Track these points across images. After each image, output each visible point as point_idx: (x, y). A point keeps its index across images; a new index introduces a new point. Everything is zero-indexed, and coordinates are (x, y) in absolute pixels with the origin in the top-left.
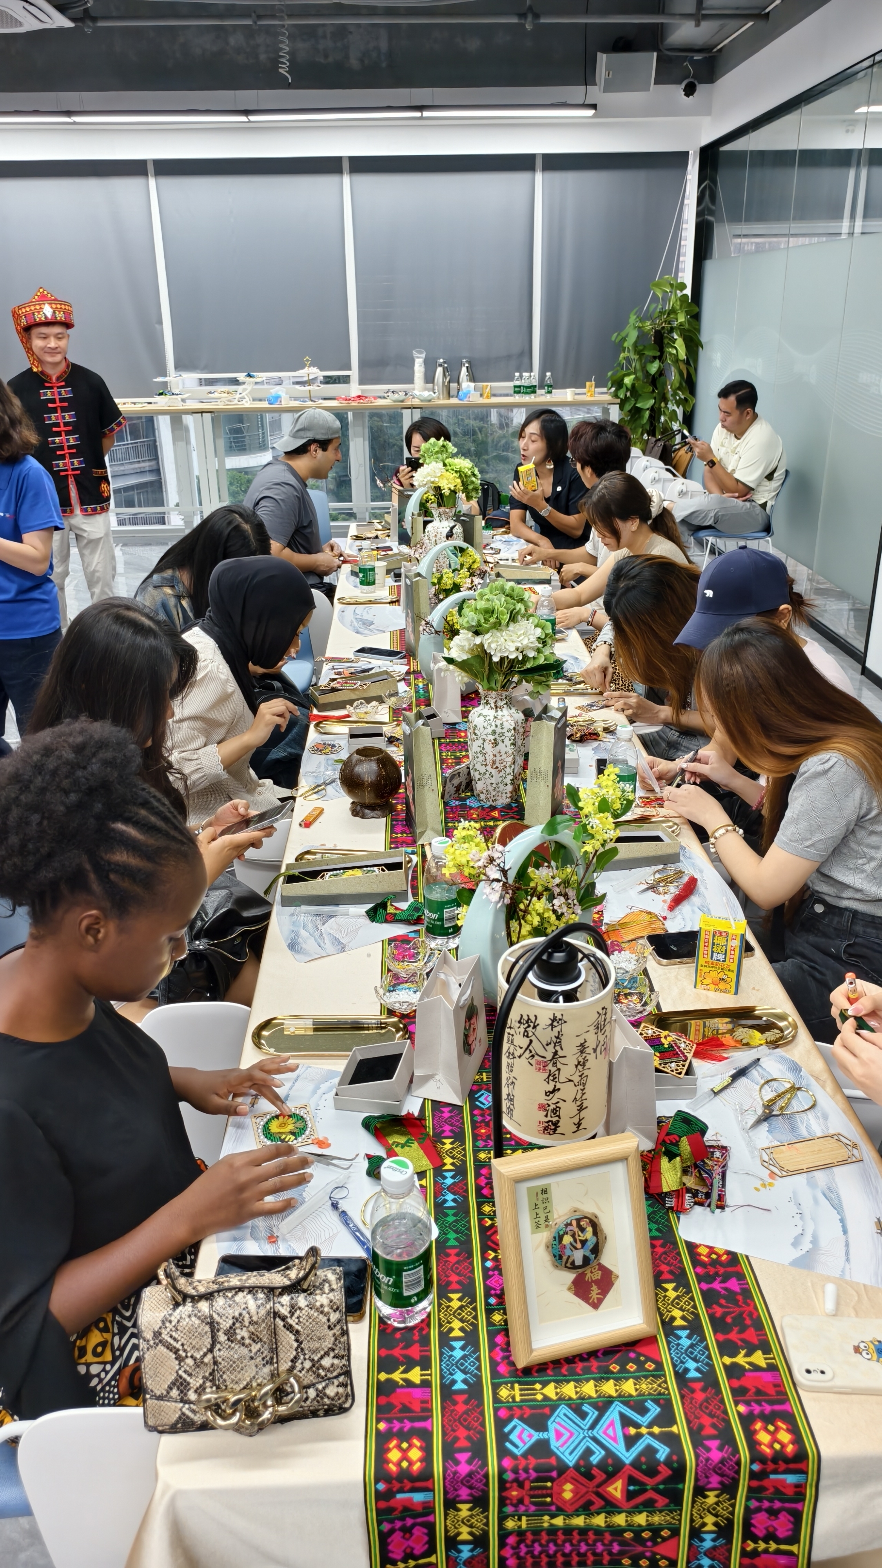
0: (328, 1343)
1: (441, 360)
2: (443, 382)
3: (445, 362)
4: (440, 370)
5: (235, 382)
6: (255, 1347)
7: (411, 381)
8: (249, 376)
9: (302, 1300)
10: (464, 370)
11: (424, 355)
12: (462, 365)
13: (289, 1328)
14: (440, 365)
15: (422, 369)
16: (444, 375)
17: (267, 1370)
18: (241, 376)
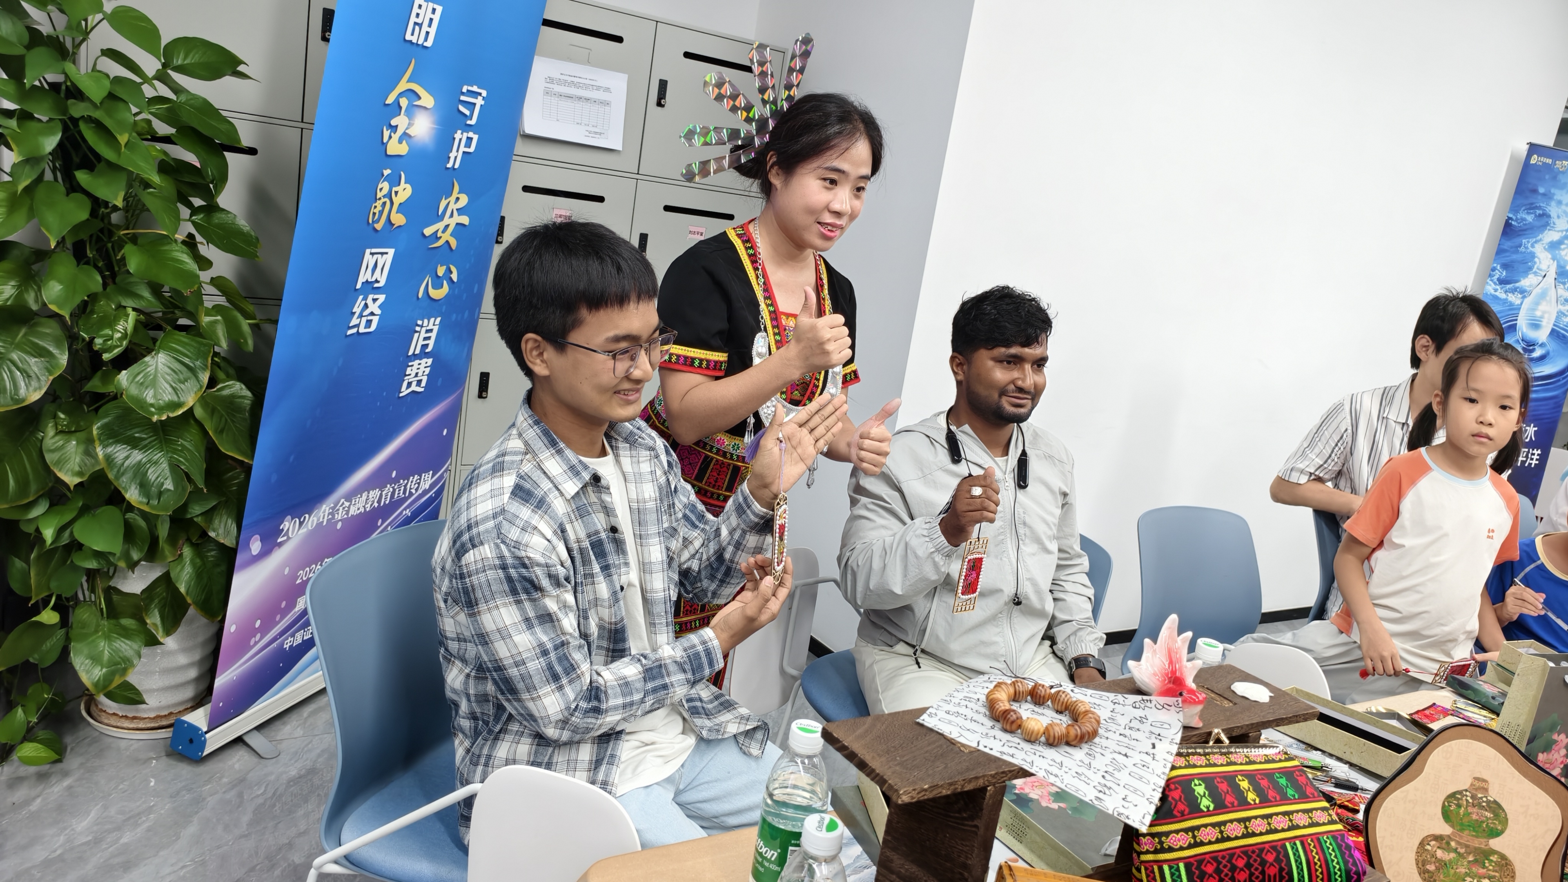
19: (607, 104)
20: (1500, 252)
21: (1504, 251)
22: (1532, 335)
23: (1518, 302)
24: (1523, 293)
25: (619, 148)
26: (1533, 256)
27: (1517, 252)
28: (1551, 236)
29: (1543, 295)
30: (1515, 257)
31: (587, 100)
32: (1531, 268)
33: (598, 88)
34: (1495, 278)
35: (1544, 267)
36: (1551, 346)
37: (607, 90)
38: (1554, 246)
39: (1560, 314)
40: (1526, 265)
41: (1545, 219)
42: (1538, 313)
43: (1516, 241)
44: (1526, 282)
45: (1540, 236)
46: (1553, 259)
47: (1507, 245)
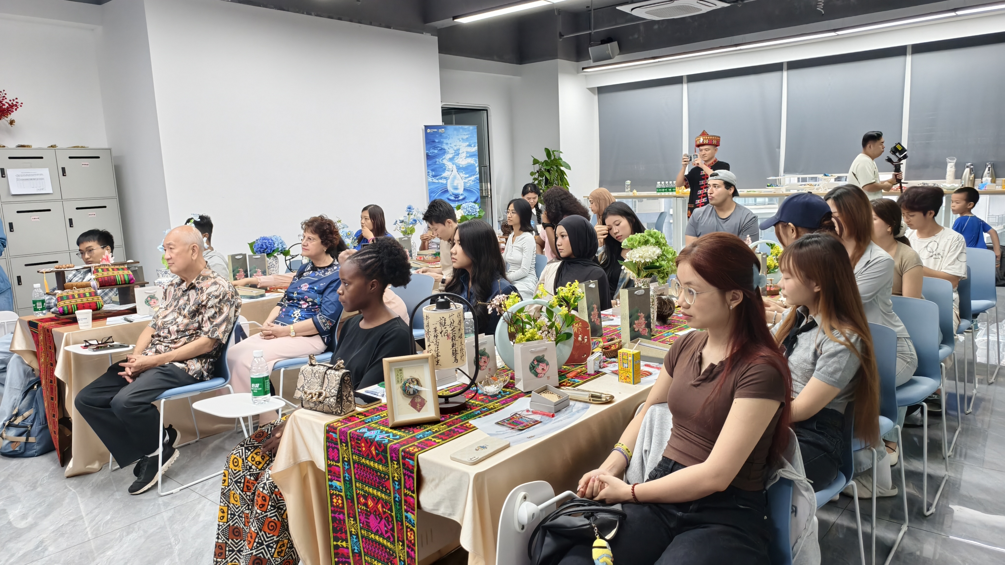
0: (334, 385)
1: (969, 164)
2: (969, 178)
3: (972, 165)
4: (967, 170)
5: (815, 179)
6: (319, 380)
7: (944, 177)
8: (825, 175)
9: (333, 371)
10: (987, 169)
11: (955, 161)
12: (986, 166)
13: (328, 378)
14: (967, 167)
15: (953, 169)
16: (971, 174)
17: (319, 387)
18: (820, 176)
19: (43, 179)
20: (428, 165)
21: (430, 165)
22: (456, 192)
23: (445, 182)
24: (445, 178)
25: (51, 192)
26: (444, 164)
27: (436, 164)
28: (448, 156)
29: (455, 178)
30: (436, 166)
31: (34, 179)
32: (445, 169)
33: (38, 175)
34: (430, 175)
35: (450, 167)
36: (466, 194)
37: (41, 175)
38: (451, 160)
39: (465, 183)
40: (443, 168)
41: (443, 151)
42: (455, 184)
43: (434, 160)
44: (445, 174)
45: (444, 157)
46: (453, 164)
47: (430, 162)
